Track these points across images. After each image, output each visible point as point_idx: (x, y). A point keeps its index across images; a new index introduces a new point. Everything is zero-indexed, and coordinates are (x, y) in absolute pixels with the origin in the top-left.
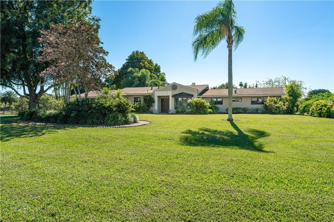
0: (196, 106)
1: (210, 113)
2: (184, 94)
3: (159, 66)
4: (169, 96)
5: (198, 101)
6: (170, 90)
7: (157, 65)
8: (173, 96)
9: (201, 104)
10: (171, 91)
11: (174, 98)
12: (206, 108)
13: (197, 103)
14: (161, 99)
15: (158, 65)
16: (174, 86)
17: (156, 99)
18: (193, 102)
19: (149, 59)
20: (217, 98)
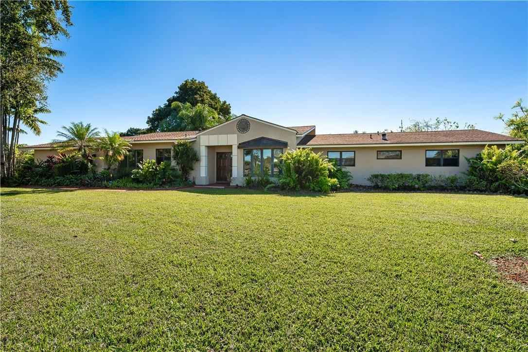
0: (298, 170)
1: (335, 189)
2: (265, 142)
3: (229, 105)
4: (232, 146)
5: (301, 156)
6: (233, 133)
7: (225, 102)
8: (241, 146)
9: (311, 164)
10: (236, 135)
11: (242, 150)
12: (322, 175)
13: (299, 161)
14: (218, 153)
15: (227, 103)
16: (244, 124)
17: (203, 153)
18: (288, 159)
19: (213, 92)
20: (341, 151)
